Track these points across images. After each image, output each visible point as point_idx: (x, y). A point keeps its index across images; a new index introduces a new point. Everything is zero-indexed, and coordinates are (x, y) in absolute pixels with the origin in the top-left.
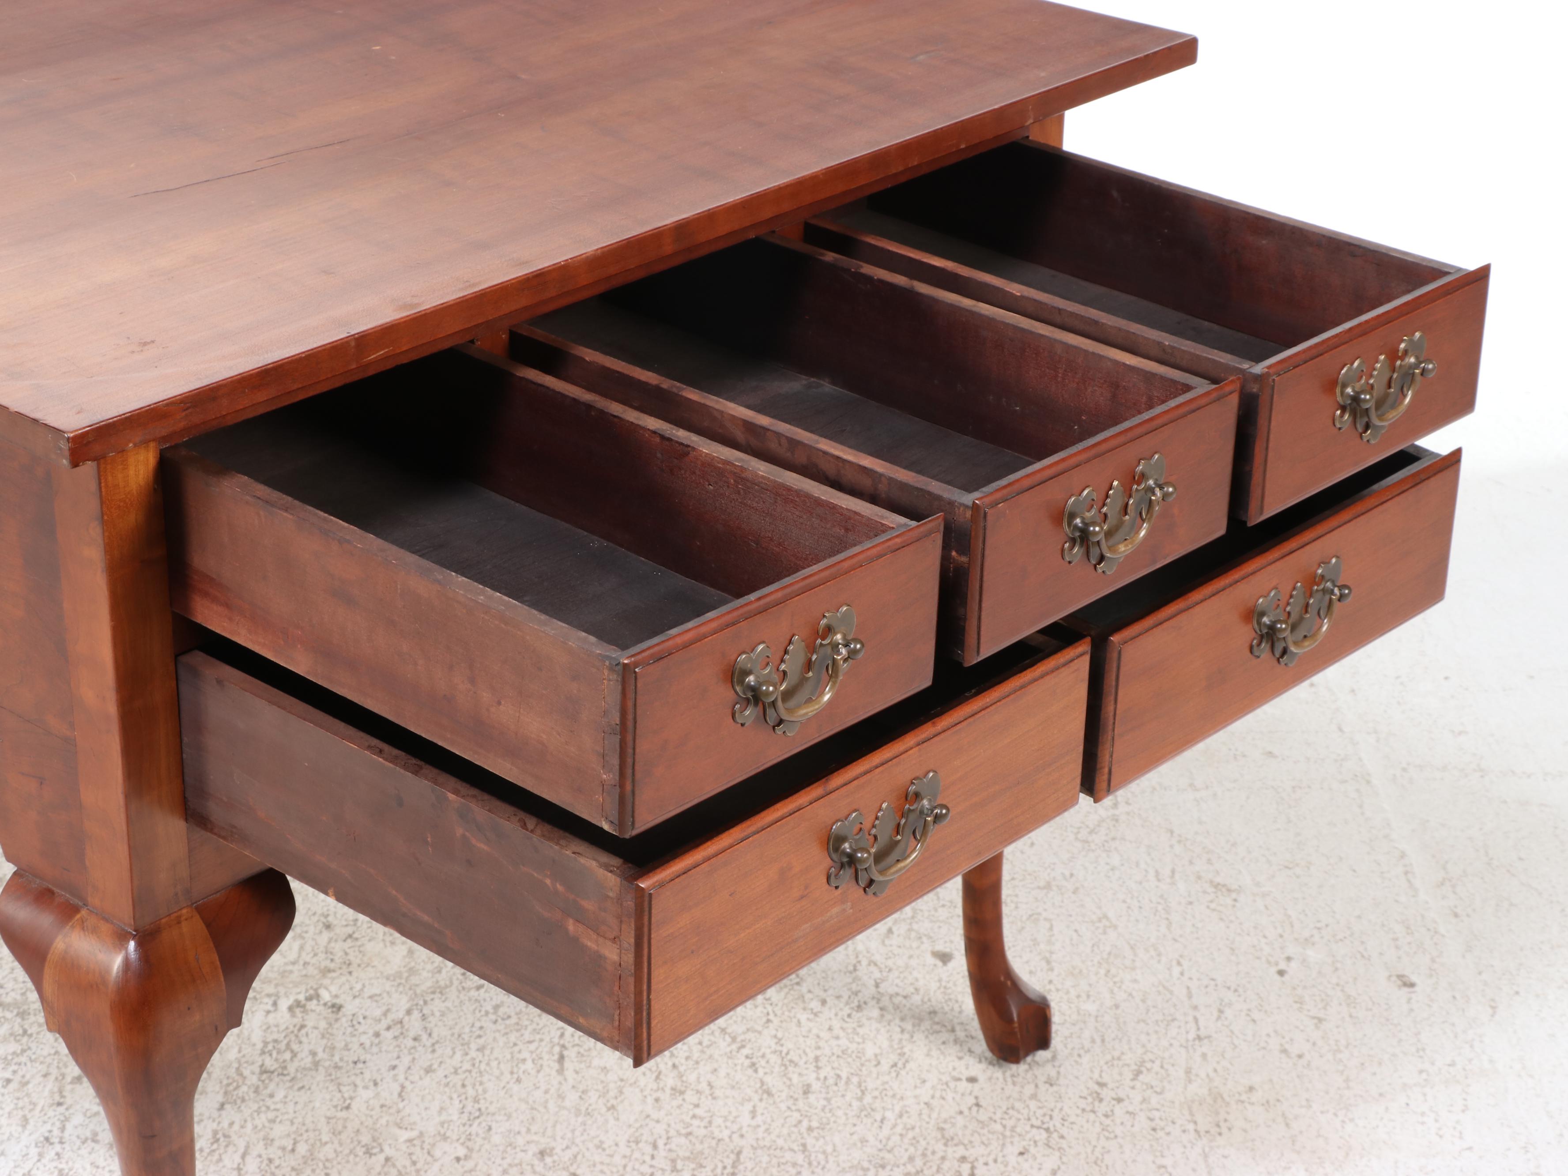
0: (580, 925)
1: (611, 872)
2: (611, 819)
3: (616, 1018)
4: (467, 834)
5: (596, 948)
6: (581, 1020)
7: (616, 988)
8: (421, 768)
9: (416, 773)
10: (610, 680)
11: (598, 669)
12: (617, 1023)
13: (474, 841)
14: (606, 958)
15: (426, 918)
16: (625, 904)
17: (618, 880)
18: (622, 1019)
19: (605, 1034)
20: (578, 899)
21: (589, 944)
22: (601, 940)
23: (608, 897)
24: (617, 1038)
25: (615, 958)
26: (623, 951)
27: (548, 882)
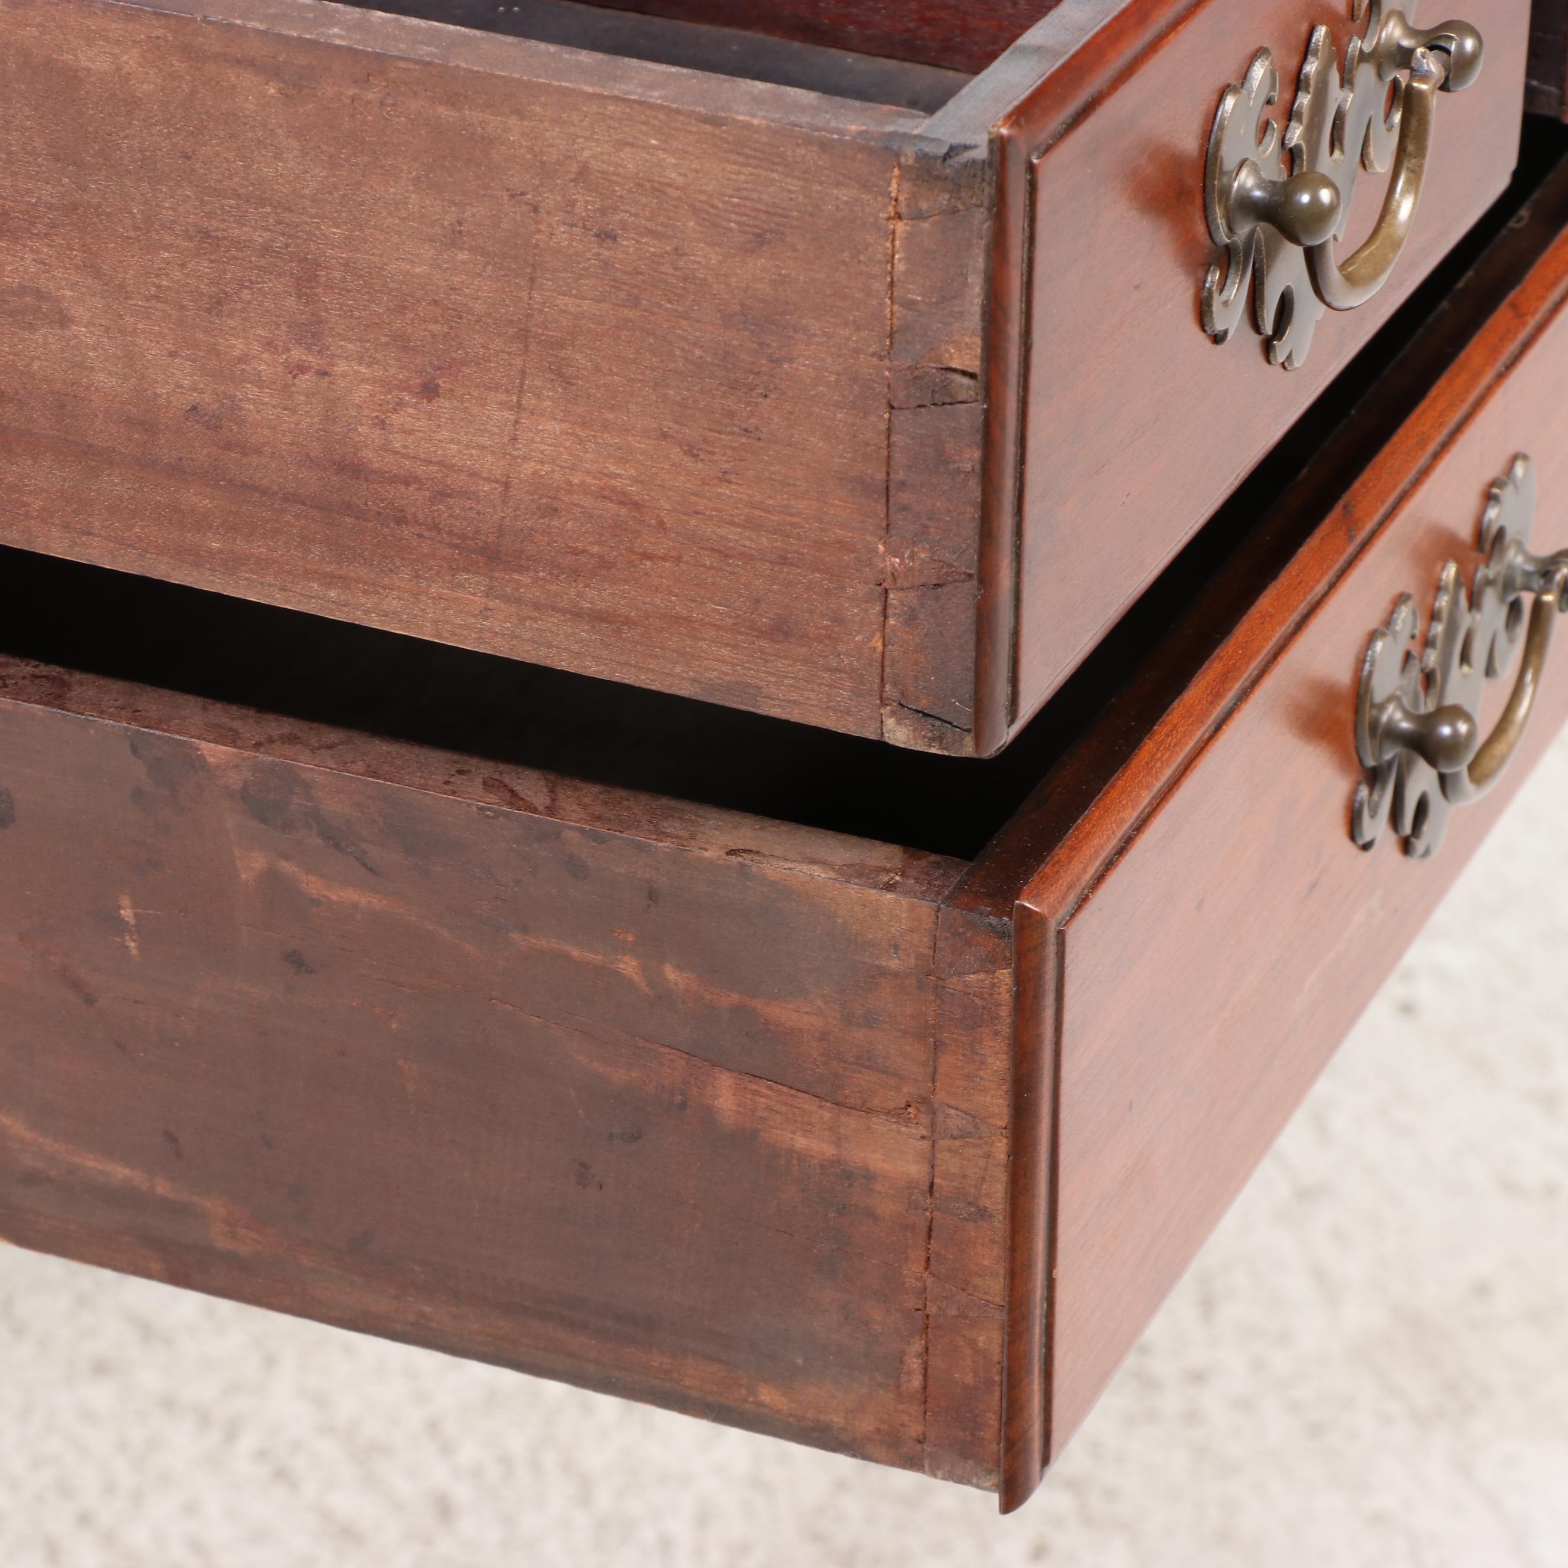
0: (761, 1087)
1: (889, 887)
2: (923, 704)
3: (914, 1364)
4: (287, 867)
5: (829, 1150)
6: (769, 1395)
7: (914, 1268)
8: (65, 684)
9: (57, 699)
10: (919, 216)
11: (865, 186)
12: (916, 1382)
13: (313, 886)
14: (869, 1177)
15: (120, 1172)
16: (953, 983)
17: (925, 909)
18: (937, 1362)
19: (866, 1425)
20: (758, 1004)
21: (801, 1142)
22: (851, 1122)
23: (883, 972)
24: (915, 1429)
25: (914, 1169)
26: (943, 1143)
27: (629, 966)
